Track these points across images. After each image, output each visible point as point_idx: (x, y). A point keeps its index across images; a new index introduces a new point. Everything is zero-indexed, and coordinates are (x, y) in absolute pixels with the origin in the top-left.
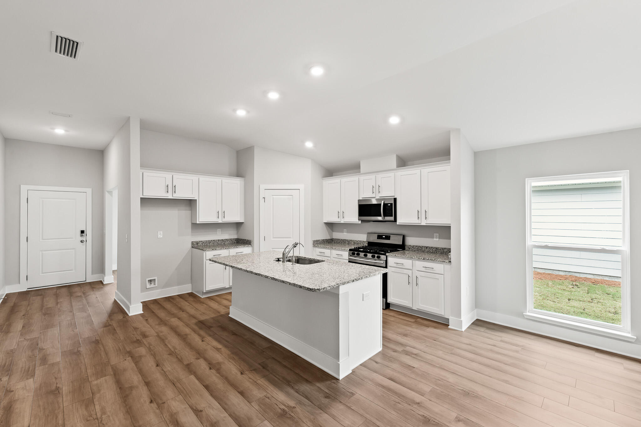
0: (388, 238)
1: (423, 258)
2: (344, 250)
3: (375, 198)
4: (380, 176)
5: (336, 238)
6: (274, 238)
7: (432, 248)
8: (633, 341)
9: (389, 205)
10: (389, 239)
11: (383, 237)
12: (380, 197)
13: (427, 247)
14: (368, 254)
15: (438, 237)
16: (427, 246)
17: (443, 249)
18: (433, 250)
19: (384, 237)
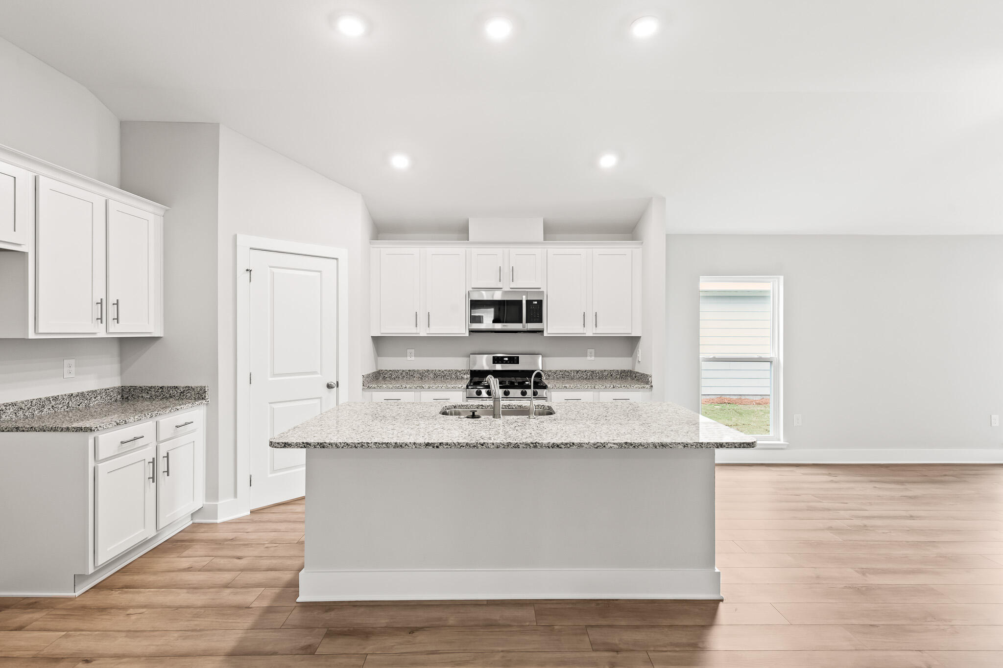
0: (514, 360)
1: (612, 386)
2: (454, 390)
3: (502, 290)
4: (514, 250)
5: (388, 369)
6: (274, 375)
7: (585, 372)
8: (785, 447)
9: (536, 303)
10: (518, 363)
11: (505, 360)
12: (511, 288)
13: (578, 372)
14: (511, 391)
15: (593, 354)
16: (578, 369)
17: (601, 371)
18: (587, 375)
19: (507, 359)
